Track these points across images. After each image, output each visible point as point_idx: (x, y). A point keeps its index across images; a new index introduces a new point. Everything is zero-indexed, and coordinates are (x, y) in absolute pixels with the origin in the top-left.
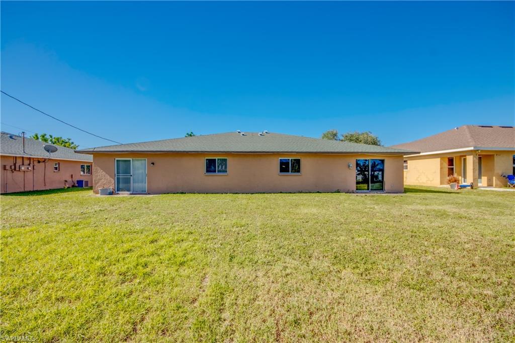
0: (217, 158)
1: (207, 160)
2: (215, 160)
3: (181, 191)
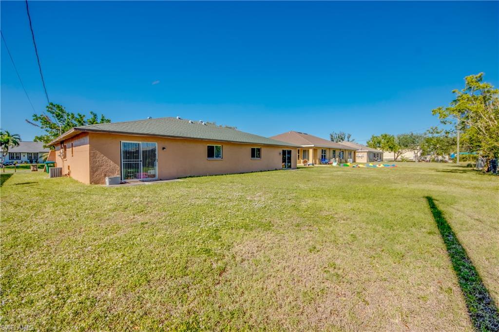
0: (215, 145)
1: (208, 146)
2: (214, 147)
3: (189, 175)
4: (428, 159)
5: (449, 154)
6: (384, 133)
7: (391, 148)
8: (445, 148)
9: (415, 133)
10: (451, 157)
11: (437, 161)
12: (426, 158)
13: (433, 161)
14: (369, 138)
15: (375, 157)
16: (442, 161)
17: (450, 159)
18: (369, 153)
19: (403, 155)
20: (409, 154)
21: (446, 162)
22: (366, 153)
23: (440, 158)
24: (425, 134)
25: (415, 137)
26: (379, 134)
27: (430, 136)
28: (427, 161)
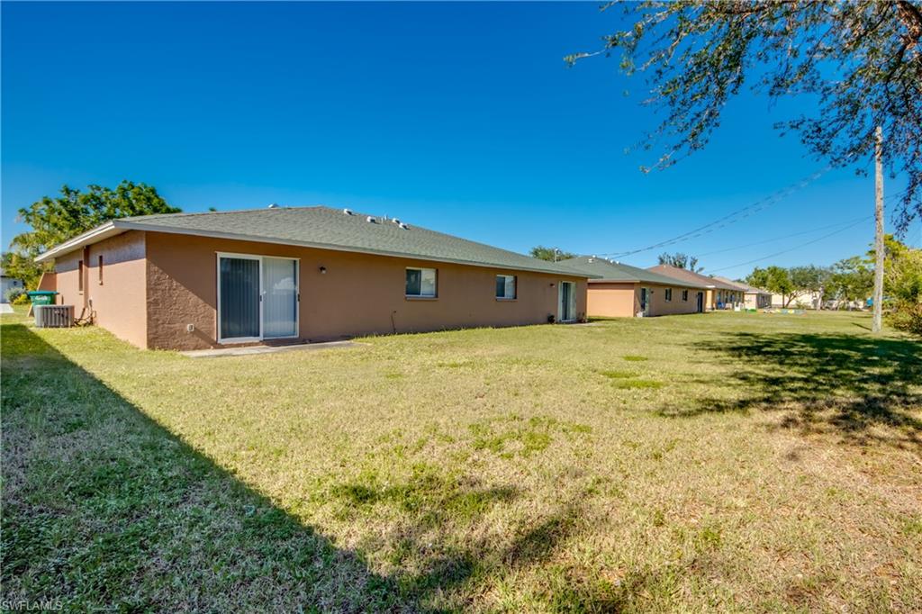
4: (834, 306)
5: (865, 300)
6: (771, 265)
7: (783, 290)
8: (858, 290)
9: (817, 266)
10: (868, 303)
11: (847, 309)
12: (831, 305)
13: (843, 308)
14: (750, 272)
15: (764, 301)
16: (854, 309)
17: (865, 307)
18: (758, 295)
19: (799, 299)
20: (806, 298)
21: (860, 310)
22: (755, 296)
23: (852, 304)
24: (832, 268)
25: (817, 272)
26: (764, 266)
27: (839, 272)
28: (833, 309)
